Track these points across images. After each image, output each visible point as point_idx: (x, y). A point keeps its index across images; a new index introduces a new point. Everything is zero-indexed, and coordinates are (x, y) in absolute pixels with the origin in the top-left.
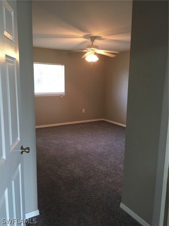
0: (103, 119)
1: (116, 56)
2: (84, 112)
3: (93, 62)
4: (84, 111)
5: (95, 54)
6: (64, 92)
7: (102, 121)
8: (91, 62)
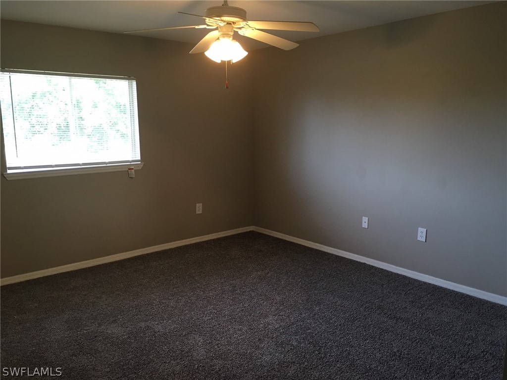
0: (252, 228)
1: (299, 45)
2: (201, 212)
3: (229, 62)
4: (199, 208)
5: (237, 37)
6: (139, 158)
7: (252, 233)
8: (223, 62)
